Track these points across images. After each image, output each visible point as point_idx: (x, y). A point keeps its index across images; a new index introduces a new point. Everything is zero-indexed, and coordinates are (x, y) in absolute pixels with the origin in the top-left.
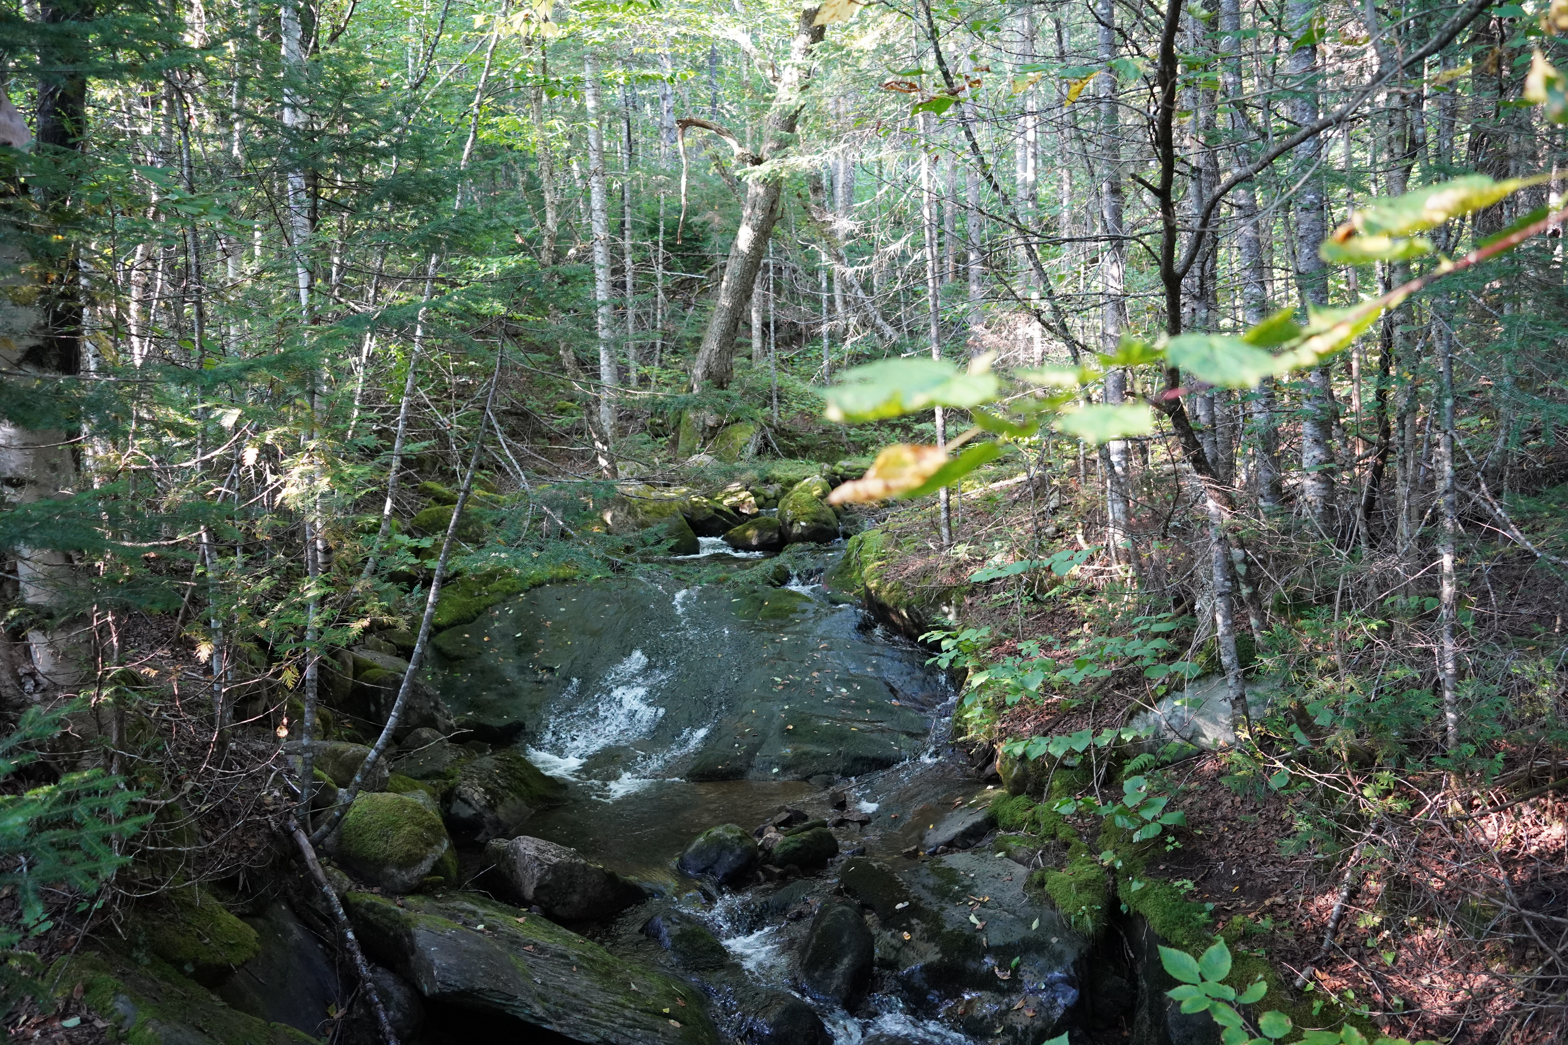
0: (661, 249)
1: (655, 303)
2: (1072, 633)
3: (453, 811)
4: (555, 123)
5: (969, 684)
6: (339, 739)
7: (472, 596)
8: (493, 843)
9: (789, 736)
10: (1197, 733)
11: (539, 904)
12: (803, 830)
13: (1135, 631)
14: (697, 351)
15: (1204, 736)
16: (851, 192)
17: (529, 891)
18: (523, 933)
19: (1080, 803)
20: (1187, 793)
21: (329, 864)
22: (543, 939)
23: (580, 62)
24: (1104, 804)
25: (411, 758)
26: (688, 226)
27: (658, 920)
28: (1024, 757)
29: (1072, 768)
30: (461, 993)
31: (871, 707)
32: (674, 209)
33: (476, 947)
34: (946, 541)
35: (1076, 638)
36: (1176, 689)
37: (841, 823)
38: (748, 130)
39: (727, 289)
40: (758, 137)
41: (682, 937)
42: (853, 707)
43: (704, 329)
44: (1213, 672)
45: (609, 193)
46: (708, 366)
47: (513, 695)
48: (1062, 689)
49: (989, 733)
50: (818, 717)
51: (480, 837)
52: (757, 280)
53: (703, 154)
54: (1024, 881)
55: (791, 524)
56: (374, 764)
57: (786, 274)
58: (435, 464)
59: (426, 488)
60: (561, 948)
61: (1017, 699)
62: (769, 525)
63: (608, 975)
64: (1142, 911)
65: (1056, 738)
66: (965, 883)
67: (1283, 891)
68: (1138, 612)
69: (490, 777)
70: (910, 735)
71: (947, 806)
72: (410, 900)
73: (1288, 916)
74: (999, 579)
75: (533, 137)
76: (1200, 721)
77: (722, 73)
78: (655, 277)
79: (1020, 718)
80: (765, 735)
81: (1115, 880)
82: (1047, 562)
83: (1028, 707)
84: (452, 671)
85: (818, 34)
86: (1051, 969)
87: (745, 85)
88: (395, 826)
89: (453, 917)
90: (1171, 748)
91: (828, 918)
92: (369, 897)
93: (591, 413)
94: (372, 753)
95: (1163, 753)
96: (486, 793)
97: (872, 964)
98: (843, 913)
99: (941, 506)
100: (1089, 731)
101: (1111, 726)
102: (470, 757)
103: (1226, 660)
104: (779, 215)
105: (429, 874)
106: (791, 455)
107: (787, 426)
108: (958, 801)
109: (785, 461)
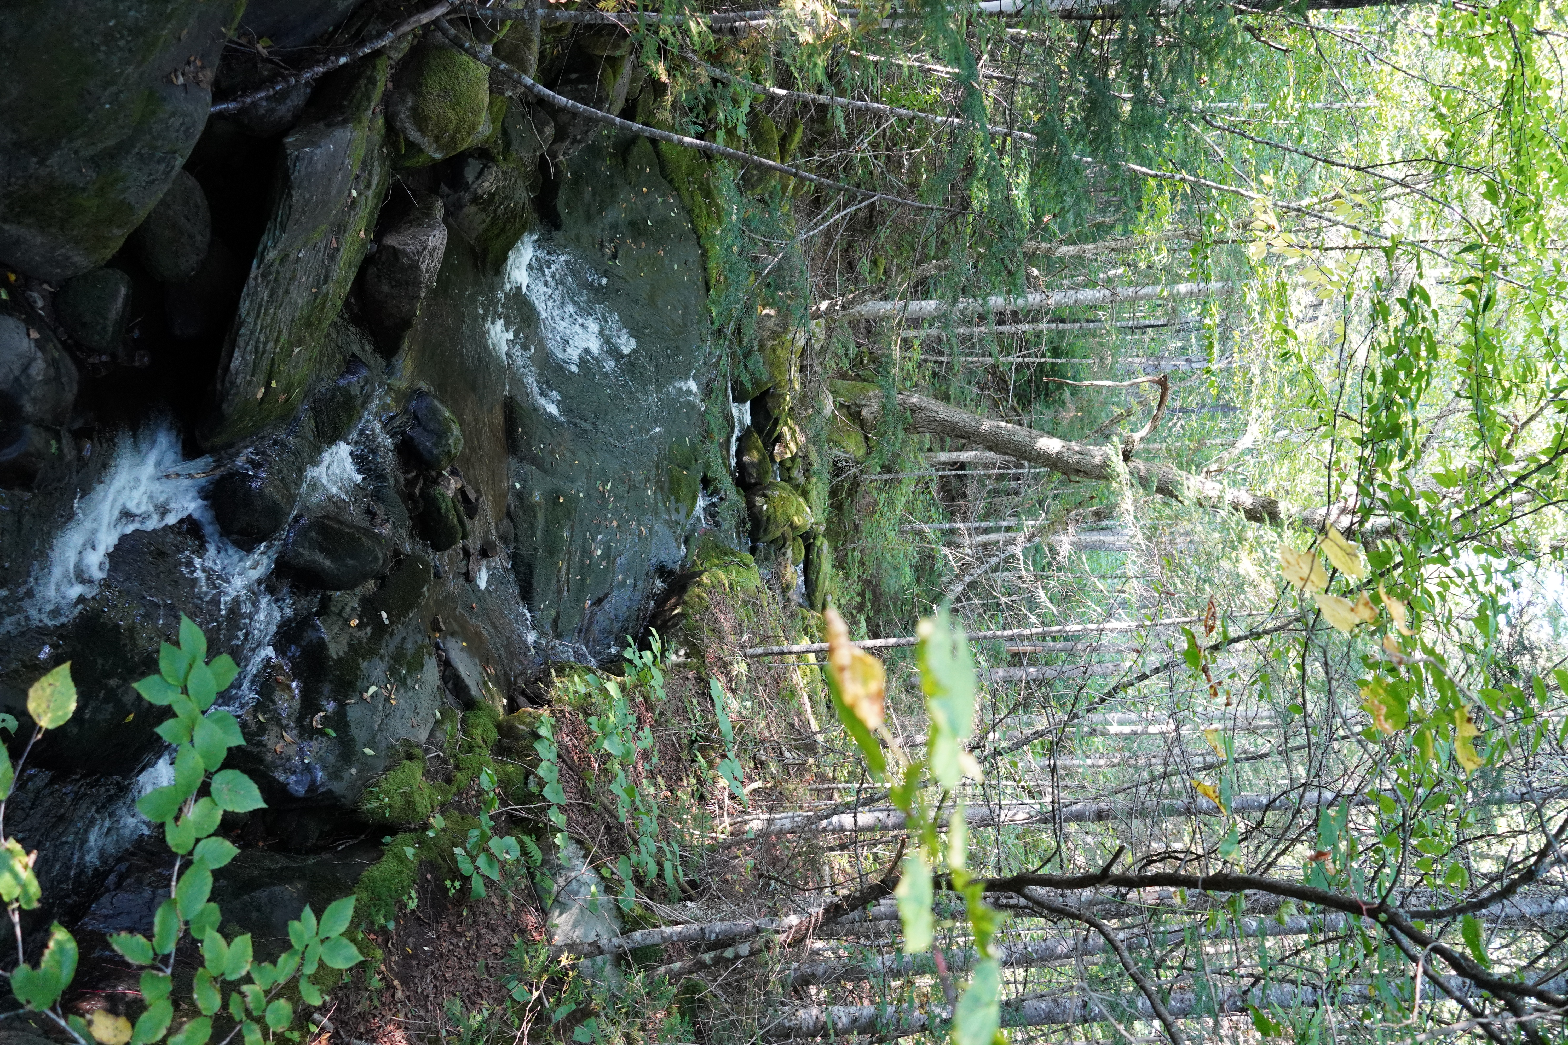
0: (1037, 360)
1: (983, 356)
2: (660, 779)
3: (470, 160)
4: (1165, 253)
5: (609, 679)
6: (542, 43)
7: (688, 175)
8: (440, 203)
9: (552, 497)
10: (563, 908)
11: (378, 251)
12: (458, 516)
13: (664, 845)
14: (936, 397)
15: (561, 914)
16: (1095, 548)
17: (391, 241)
18: (348, 237)
19: (492, 794)
20: (503, 899)
21: (415, 36)
22: (343, 257)
23: (1225, 278)
24: (492, 817)
25: (524, 117)
26: (1060, 386)
27: (365, 372)
28: (537, 737)
29: (526, 784)
30: (287, 177)
31: (583, 580)
32: (1078, 372)
33: (334, 191)
34: (750, 651)
35: (656, 785)
36: (607, 887)
37: (467, 553)
38: (1157, 446)
39: (998, 427)
40: (1150, 456)
41: (349, 398)
42: (582, 562)
43: (958, 404)
44: (624, 922)
45: (1094, 307)
46: (921, 409)
47: (589, 218)
48: (604, 772)
49: (560, 700)
50: (572, 526)
51: (445, 189)
52: (1007, 458)
53: (1133, 401)
54: (412, 739)
55: (765, 496)
56: (519, 82)
57: (1013, 485)
58: (820, 134)
59: (796, 126)
60: (334, 276)
61: (594, 727)
62: (763, 474)
63: (309, 324)
64: (384, 858)
65: (556, 769)
66: (409, 681)
67: (408, 998)
68: (682, 846)
69: (506, 197)
70: (555, 622)
71: (485, 659)
72: (380, 121)
73: (383, 1004)
74: (713, 705)
75: (1150, 232)
76: (575, 910)
77: (1213, 418)
78: (1008, 354)
79: (574, 732)
80: (553, 474)
81: (415, 830)
82: (731, 755)
83: (586, 738)
84: (612, 156)
85: (1253, 515)
86: (324, 768)
87: (1201, 442)
88: (455, 105)
89: (364, 165)
90: (547, 883)
91: (370, 543)
92: (383, 80)
93: (874, 293)
94: (529, 81)
95: (543, 874)
96: (490, 194)
97: (326, 589)
98: (376, 559)
99: (785, 647)
100: (564, 800)
101: (569, 823)
102: (526, 176)
103: (637, 935)
104: (1073, 478)
105: (406, 139)
106: (833, 493)
107: (862, 488)
108: (491, 670)
109: (827, 488)
